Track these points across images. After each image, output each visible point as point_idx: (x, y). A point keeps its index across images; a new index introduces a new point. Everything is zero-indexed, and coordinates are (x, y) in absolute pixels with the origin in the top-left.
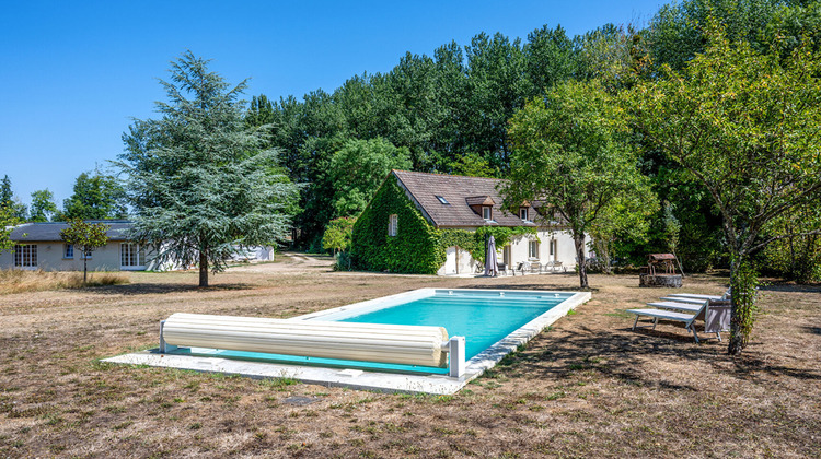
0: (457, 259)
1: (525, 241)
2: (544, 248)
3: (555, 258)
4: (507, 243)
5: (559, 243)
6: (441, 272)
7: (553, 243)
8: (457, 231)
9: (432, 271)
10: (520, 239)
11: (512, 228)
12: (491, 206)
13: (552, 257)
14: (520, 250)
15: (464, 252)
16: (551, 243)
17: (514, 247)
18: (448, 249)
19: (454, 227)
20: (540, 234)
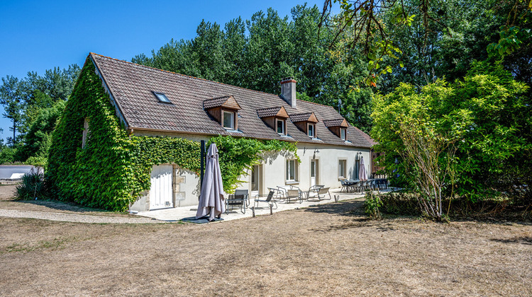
0: (174, 184)
1: (281, 160)
2: (304, 168)
3: (317, 180)
4: (257, 162)
5: (321, 164)
6: (136, 207)
7: (315, 164)
8: (170, 140)
9: (118, 206)
10: (275, 157)
11: (265, 142)
12: (235, 111)
13: (313, 179)
14: (274, 171)
15: (186, 174)
16: (313, 163)
17: (267, 168)
18: (154, 169)
19: (166, 133)
20: (300, 152)
